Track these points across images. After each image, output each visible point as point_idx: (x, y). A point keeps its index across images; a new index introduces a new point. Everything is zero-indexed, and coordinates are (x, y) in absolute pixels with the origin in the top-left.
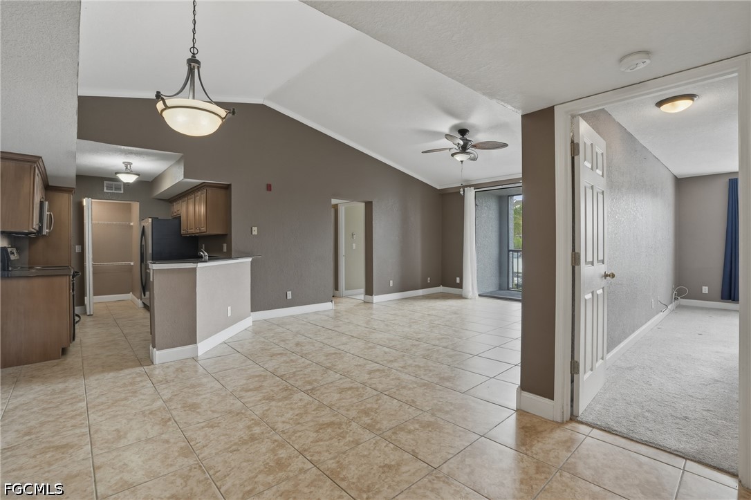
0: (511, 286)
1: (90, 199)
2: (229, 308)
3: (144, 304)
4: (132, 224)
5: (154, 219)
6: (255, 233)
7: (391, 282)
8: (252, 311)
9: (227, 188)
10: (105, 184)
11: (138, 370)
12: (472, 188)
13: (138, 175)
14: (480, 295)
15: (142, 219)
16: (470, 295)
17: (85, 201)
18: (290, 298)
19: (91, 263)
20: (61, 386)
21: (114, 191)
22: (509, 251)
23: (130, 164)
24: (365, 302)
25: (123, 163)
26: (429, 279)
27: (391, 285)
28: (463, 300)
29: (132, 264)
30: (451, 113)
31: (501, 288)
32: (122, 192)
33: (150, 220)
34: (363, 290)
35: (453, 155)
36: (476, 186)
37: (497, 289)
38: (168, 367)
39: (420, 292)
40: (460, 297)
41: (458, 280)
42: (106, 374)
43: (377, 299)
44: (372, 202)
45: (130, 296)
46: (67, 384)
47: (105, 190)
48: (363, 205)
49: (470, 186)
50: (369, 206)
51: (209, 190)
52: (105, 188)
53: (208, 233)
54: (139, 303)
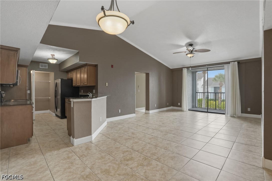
0: (197, 106)
1: (34, 70)
2: (101, 118)
3: (56, 114)
4: (50, 81)
5: (62, 80)
6: (107, 85)
7: (155, 105)
8: (107, 118)
9: (96, 66)
10: (40, 65)
11: (68, 149)
12: (186, 68)
13: (57, 60)
14: (189, 110)
15: (55, 79)
16: (185, 110)
17: (32, 72)
18: (120, 112)
19: (34, 97)
20: (33, 160)
21: (44, 68)
22: (196, 93)
23: (54, 55)
24: (145, 113)
25: (51, 55)
26: (168, 103)
27: (155, 106)
28: (183, 112)
29: (50, 98)
30: (189, 37)
31: (193, 107)
32: (47, 68)
33: (60, 80)
34: (144, 108)
35: (187, 55)
36: (188, 68)
37: (192, 107)
38: (81, 147)
39: (165, 109)
40: (182, 111)
41: (179, 104)
42: (53, 152)
43: (151, 112)
44: (149, 73)
45: (48, 111)
46: (35, 159)
47: (40, 67)
48: (144, 75)
49: (185, 68)
50: (147, 75)
51: (89, 67)
52: (40, 66)
53: (88, 85)
54: (54, 114)
